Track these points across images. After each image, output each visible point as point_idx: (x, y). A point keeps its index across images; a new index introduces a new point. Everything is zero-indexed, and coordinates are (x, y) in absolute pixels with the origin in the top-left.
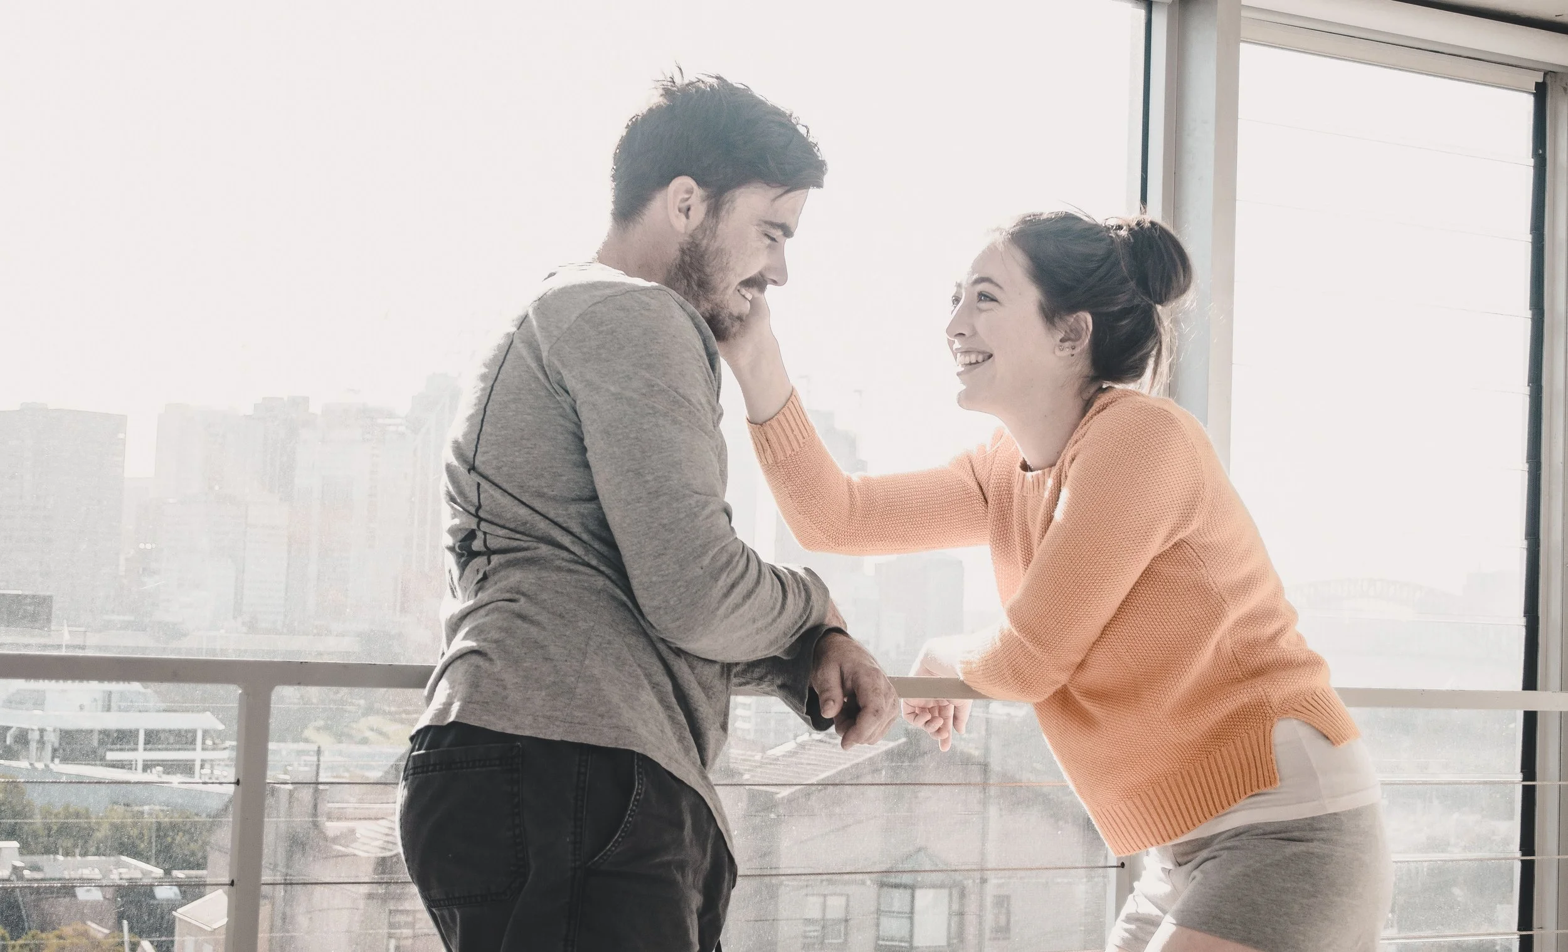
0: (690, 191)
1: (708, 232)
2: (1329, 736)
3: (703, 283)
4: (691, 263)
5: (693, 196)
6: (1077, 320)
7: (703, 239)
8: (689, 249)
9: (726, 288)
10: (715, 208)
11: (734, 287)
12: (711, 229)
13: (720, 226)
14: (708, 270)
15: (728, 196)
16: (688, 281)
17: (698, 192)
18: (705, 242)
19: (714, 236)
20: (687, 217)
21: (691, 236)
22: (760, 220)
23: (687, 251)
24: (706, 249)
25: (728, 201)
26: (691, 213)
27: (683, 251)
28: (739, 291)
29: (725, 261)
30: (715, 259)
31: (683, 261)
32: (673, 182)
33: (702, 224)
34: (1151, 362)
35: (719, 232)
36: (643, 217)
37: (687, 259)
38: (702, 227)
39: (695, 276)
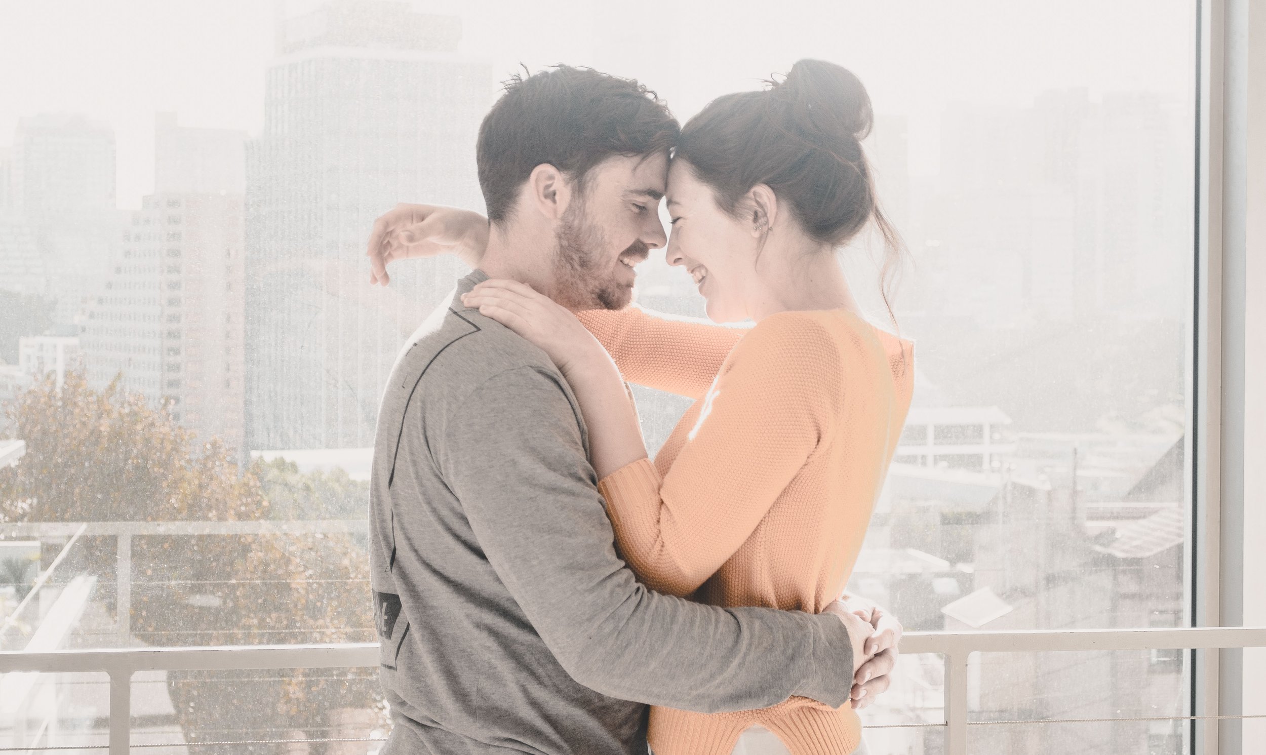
1: (577, 213)
3: (584, 262)
4: (570, 245)
5: (556, 181)
8: (564, 233)
9: (608, 262)
11: (615, 260)
12: (580, 208)
13: (588, 204)
14: (585, 248)
18: (576, 222)
19: (584, 215)
20: (554, 201)
24: (579, 229)
25: (591, 179)
26: (557, 197)
27: (559, 237)
28: (621, 261)
29: (599, 236)
30: (589, 236)
33: (570, 206)
35: (588, 210)
37: (565, 243)
39: (576, 257)
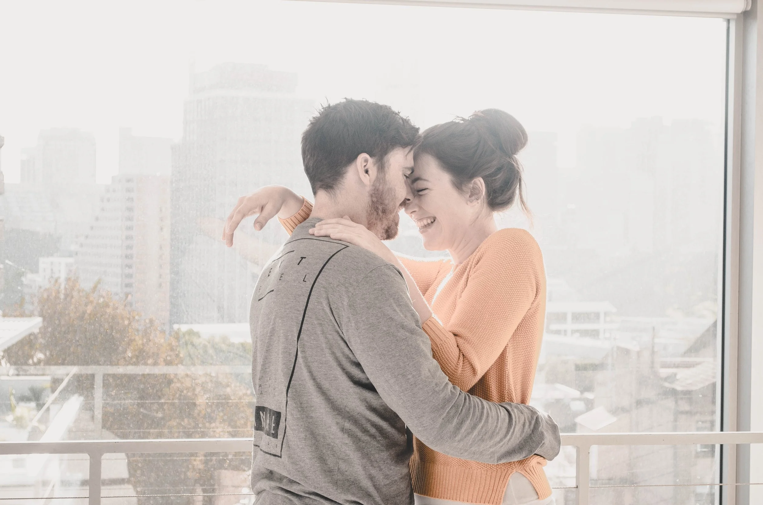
0: (366, 161)
1: (381, 181)
2: (539, 493)
3: (384, 210)
4: (377, 201)
5: (369, 163)
6: (475, 183)
7: (379, 186)
10: (381, 167)
11: (397, 208)
12: (382, 178)
13: (387, 176)
14: (386, 202)
15: (386, 158)
16: (377, 212)
17: (371, 160)
18: (381, 187)
19: (385, 182)
20: (368, 175)
21: (373, 185)
22: (403, 168)
23: (373, 195)
24: (383, 191)
25: (387, 161)
26: (370, 172)
27: (371, 196)
29: (393, 194)
30: (388, 195)
31: (373, 202)
32: (358, 157)
34: (517, 192)
35: (387, 179)
36: (343, 184)
37: (374, 199)
38: (377, 179)
39: (380, 208)
